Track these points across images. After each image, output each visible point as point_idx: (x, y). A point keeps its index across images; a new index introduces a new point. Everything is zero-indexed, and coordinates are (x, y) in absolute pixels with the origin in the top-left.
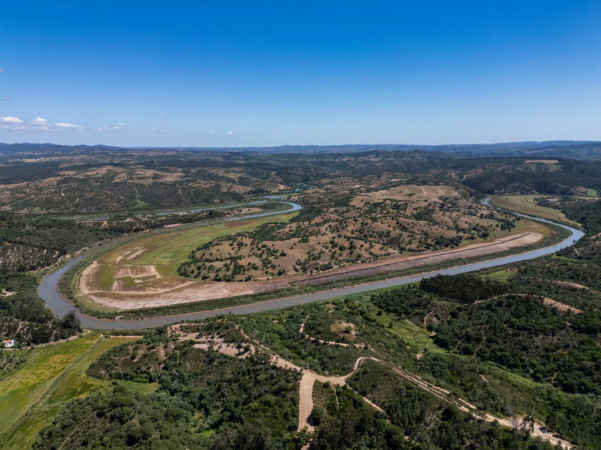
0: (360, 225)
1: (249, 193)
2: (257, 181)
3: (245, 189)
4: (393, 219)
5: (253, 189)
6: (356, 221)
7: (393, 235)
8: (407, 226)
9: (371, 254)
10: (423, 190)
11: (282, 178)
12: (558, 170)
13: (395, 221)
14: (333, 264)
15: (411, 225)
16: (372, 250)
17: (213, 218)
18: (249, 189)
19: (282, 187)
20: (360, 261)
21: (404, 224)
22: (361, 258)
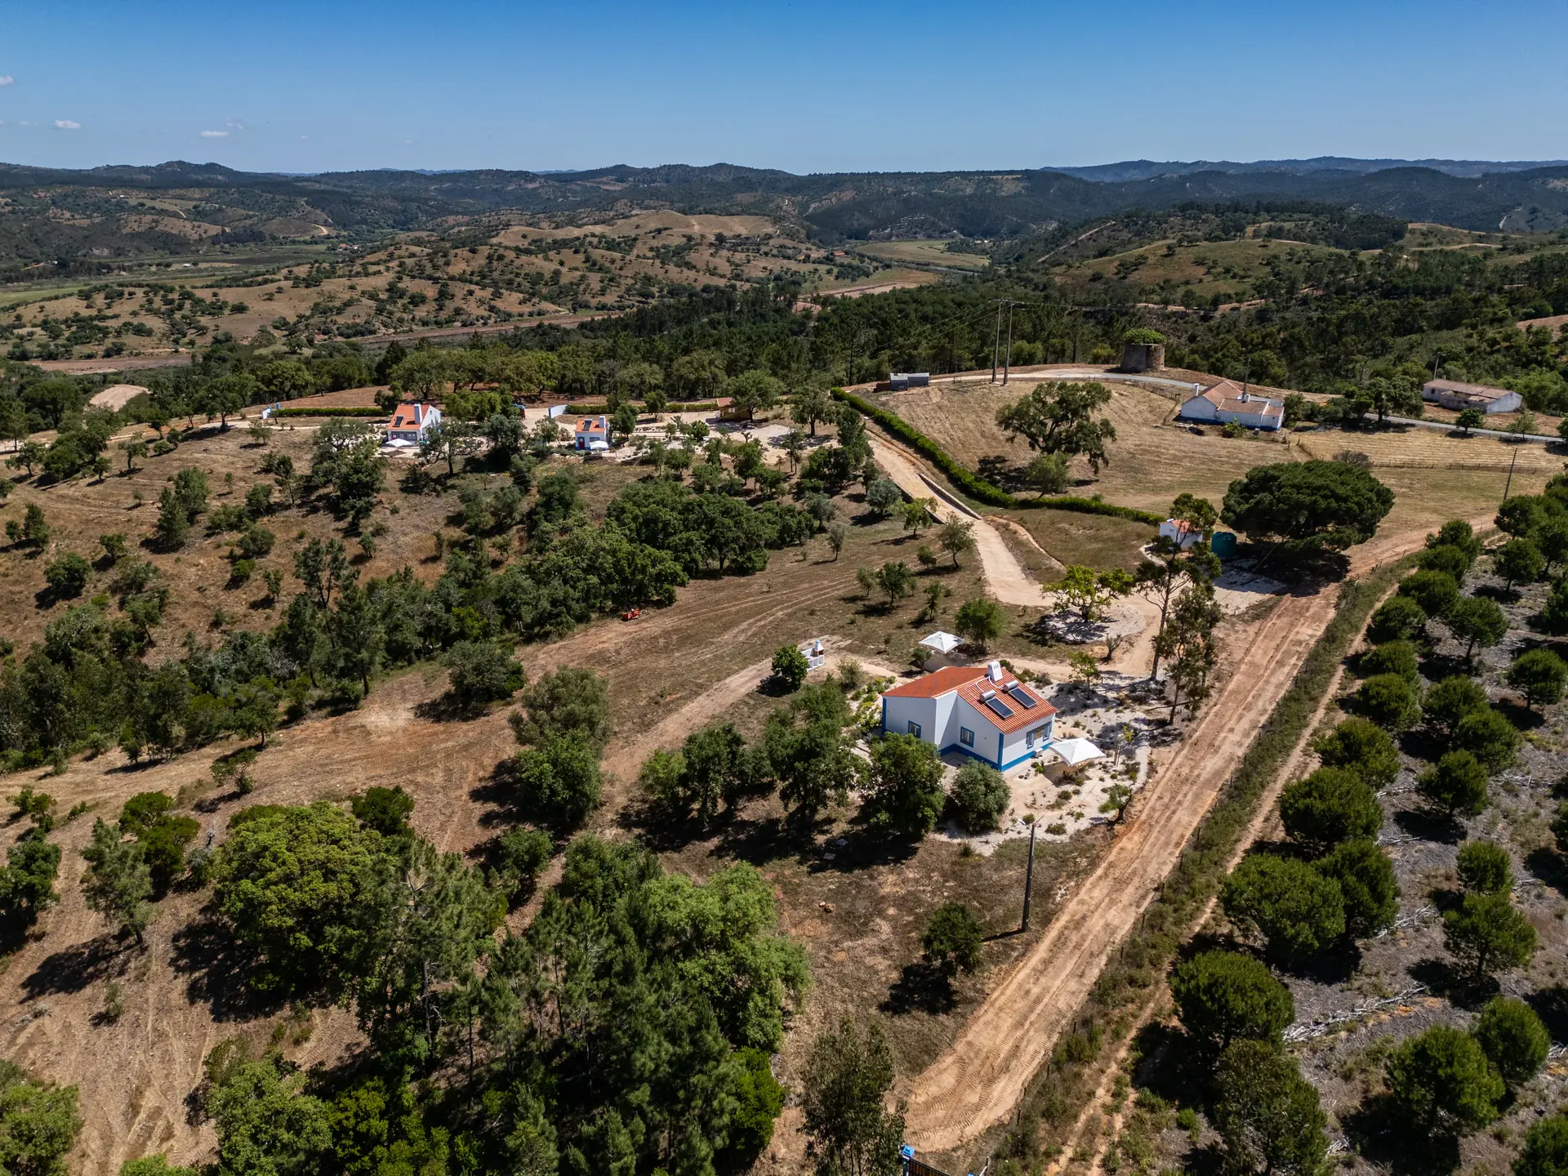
0: (483, 262)
1: (215, 240)
2: (248, 217)
3: (201, 231)
4: (576, 252)
5: (228, 230)
6: (473, 251)
7: (564, 280)
8: (608, 265)
9: (492, 309)
10: (693, 222)
11: (331, 214)
12: (1019, 194)
13: (581, 257)
14: (377, 325)
15: (619, 264)
16: (498, 304)
17: (68, 276)
18: (215, 230)
19: (325, 231)
20: (458, 324)
21: (600, 261)
22: (464, 317)
